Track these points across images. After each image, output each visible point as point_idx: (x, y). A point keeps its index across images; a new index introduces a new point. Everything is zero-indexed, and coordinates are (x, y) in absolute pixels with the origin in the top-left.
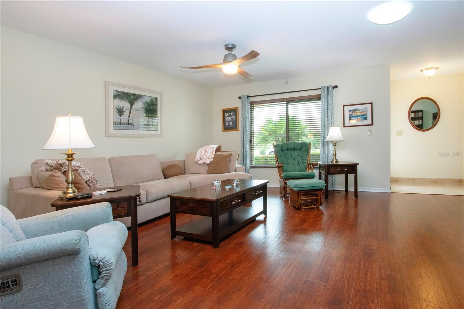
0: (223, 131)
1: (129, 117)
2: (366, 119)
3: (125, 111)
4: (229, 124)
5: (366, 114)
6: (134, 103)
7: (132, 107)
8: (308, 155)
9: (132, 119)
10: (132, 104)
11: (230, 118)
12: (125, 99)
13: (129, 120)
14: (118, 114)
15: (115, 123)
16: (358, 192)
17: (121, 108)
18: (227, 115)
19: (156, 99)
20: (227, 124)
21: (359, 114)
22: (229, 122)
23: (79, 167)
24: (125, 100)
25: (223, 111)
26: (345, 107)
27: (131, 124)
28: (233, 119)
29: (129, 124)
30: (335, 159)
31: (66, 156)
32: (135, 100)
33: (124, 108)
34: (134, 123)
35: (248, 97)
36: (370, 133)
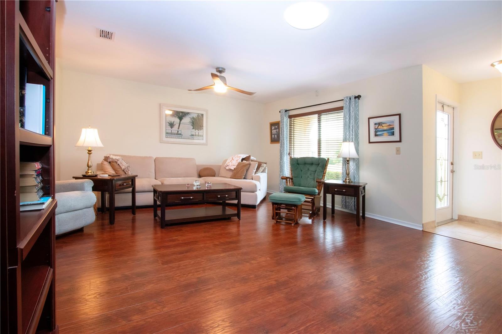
0: (271, 143)
1: (178, 129)
2: (393, 134)
3: (175, 125)
4: (275, 136)
5: (393, 128)
6: (183, 119)
7: (181, 122)
8: (324, 172)
9: (181, 131)
10: (181, 119)
11: (275, 130)
12: (178, 116)
13: (178, 131)
14: (169, 127)
15: (167, 133)
17: (172, 122)
18: (273, 128)
19: (202, 115)
20: (273, 136)
21: (385, 128)
22: (275, 135)
23: (118, 160)
24: (175, 116)
25: (271, 124)
26: (370, 120)
27: (180, 134)
28: (277, 132)
29: (178, 135)
30: (348, 178)
31: (88, 151)
32: (184, 116)
33: (175, 122)
34: (182, 133)
35: (286, 111)
36: (398, 151)
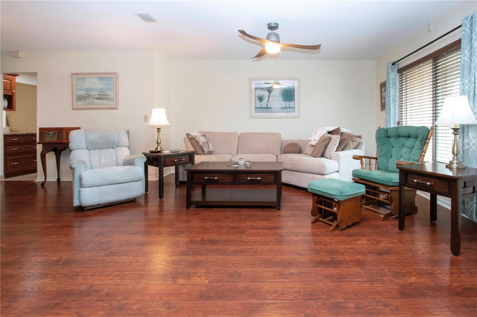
0: (381, 111)
1: (268, 102)
3: (264, 98)
6: (272, 91)
7: (270, 94)
9: (270, 104)
10: (270, 91)
13: (267, 105)
14: (258, 101)
15: (256, 108)
17: (261, 96)
18: (383, 90)
20: (383, 101)
24: (264, 90)
25: (381, 85)
27: (270, 108)
29: (267, 108)
30: (455, 161)
31: (157, 129)
33: (264, 96)
34: (272, 107)
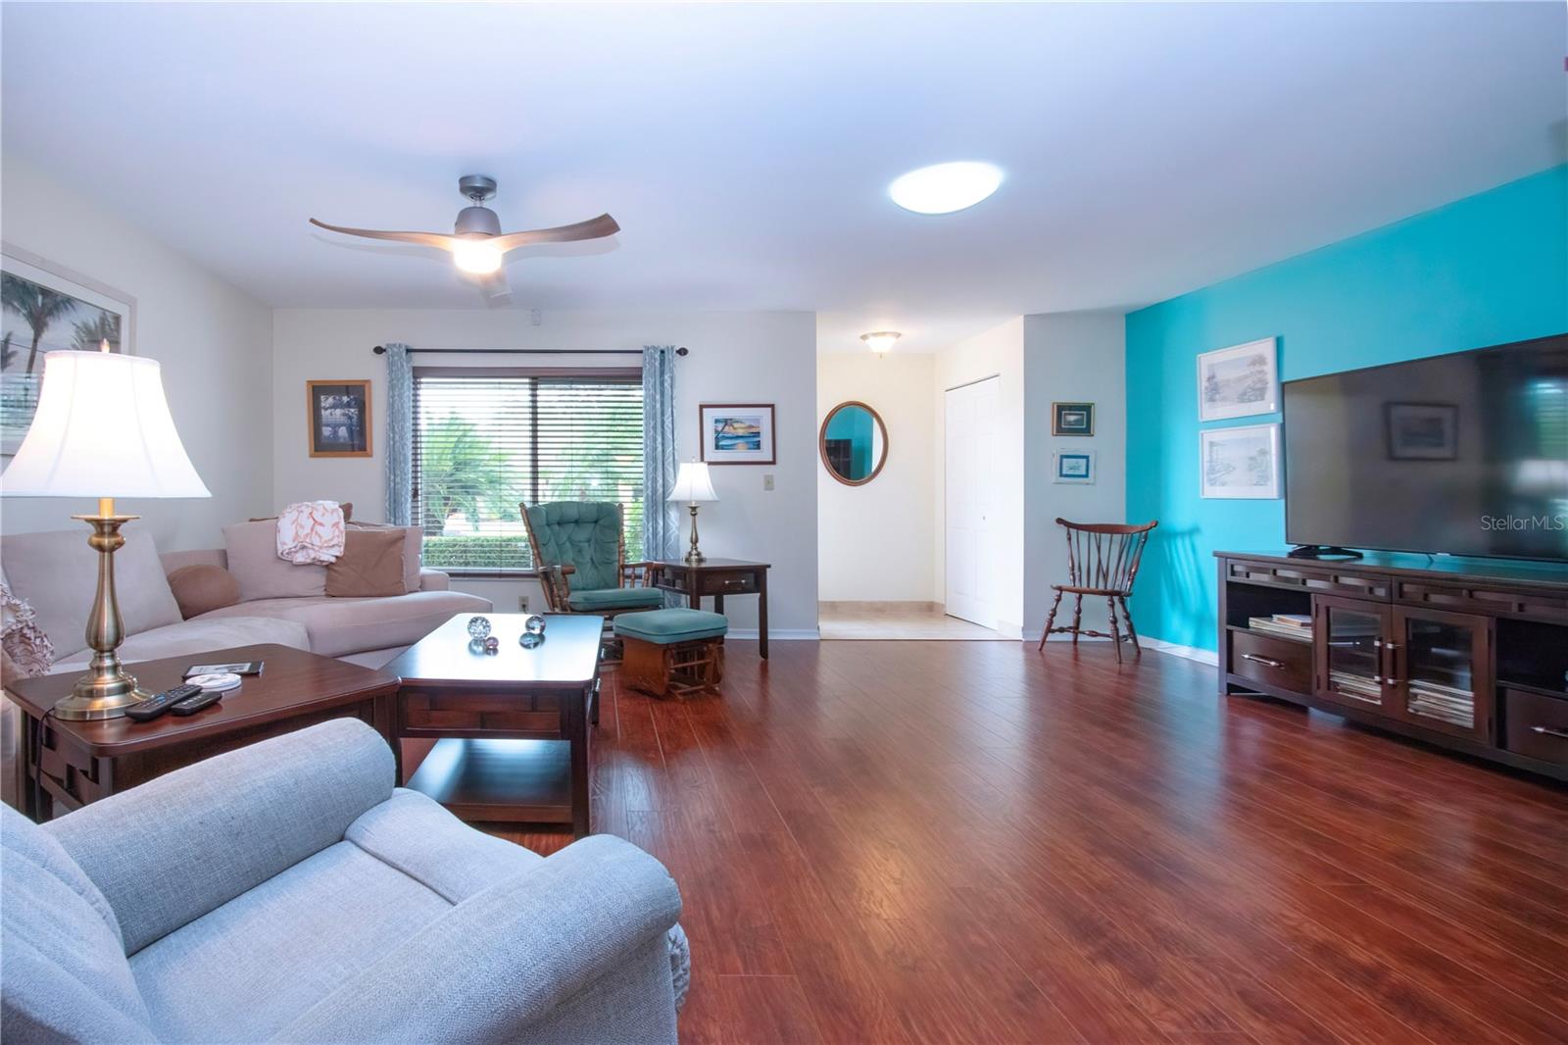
0: (311, 456)
1: (29, 376)
2: (758, 446)
3: (15, 352)
4: (335, 433)
5: (758, 434)
6: (46, 324)
7: (39, 340)
11: (338, 412)
12: (16, 304)
16: (769, 643)
18: (327, 401)
19: (117, 318)
20: (326, 431)
21: (740, 432)
22: (335, 427)
25: (313, 387)
26: (705, 410)
28: (350, 418)
32: (50, 313)
33: (12, 342)
35: (409, 351)
36: (769, 483)
